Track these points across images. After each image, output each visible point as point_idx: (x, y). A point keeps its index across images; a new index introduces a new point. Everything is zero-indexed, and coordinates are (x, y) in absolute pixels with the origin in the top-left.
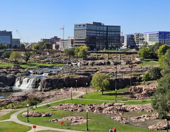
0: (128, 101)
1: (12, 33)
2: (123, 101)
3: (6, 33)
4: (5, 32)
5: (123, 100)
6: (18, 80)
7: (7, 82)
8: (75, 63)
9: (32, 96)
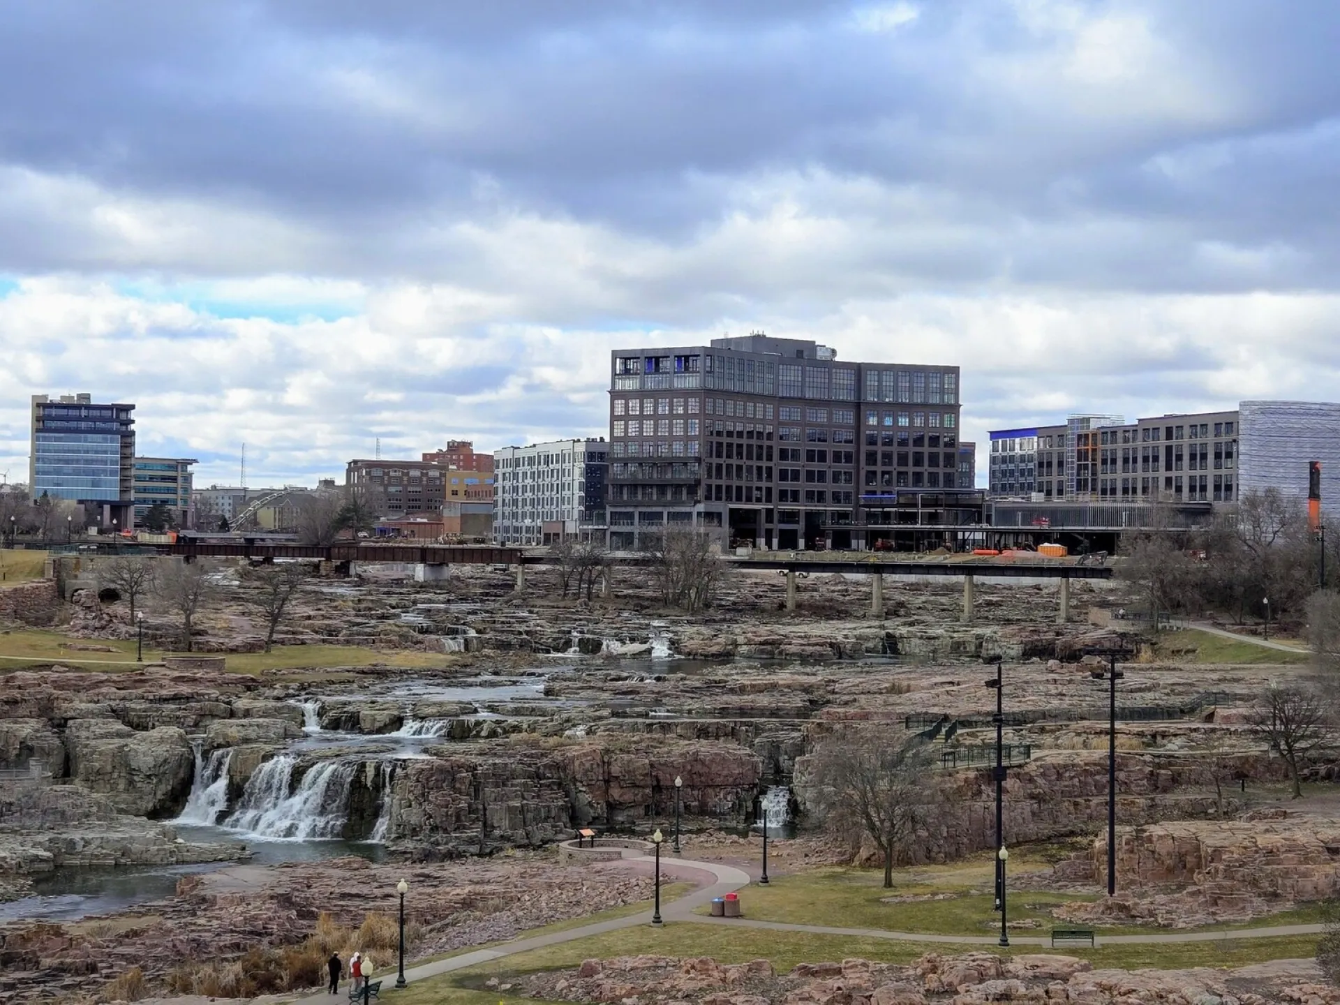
0: (1099, 940)
1: (133, 415)
2: (1062, 942)
3: (87, 419)
4: (78, 407)
5: (1056, 934)
6: (216, 777)
7: (131, 783)
8: (637, 647)
9: (344, 896)
